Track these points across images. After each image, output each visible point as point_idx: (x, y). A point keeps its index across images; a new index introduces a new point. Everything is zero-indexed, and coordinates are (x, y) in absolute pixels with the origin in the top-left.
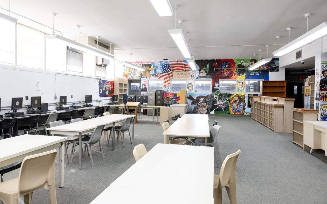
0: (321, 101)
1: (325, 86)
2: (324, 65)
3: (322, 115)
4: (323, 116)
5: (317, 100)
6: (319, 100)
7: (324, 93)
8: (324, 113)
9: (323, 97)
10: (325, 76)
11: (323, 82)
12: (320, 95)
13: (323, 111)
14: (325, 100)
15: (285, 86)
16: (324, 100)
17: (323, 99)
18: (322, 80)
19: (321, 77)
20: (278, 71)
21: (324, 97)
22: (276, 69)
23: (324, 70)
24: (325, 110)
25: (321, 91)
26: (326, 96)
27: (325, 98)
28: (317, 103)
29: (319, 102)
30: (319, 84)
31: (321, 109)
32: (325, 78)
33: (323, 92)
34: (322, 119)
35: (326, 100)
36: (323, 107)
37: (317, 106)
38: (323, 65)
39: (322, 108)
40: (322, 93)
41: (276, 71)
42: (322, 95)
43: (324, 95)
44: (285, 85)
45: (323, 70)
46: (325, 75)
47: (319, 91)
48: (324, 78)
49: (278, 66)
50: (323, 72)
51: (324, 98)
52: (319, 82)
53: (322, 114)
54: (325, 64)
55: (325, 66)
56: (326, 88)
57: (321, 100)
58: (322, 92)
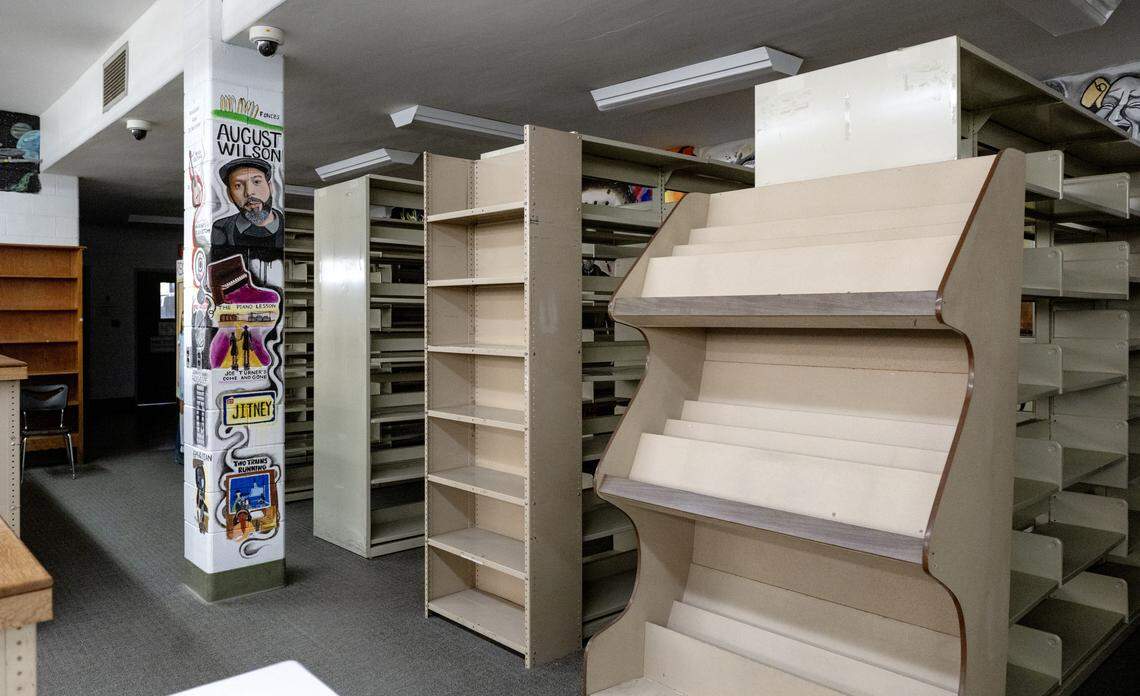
0: (221, 371)
1: (239, 271)
2: (235, 125)
3: (227, 469)
4: (236, 469)
5: (194, 364)
6: (209, 368)
7: (233, 318)
8: (240, 453)
9: (234, 341)
10: (242, 201)
11: (227, 243)
12: (214, 331)
13: (233, 440)
14: (240, 362)
15: (75, 280)
16: (235, 367)
17: (228, 360)
18: (219, 227)
19: (217, 205)
20: (34, 187)
21: (240, 344)
22: (25, 179)
23: (234, 157)
24: (242, 429)
25: (218, 301)
26: (246, 335)
27: (241, 350)
28: (195, 389)
29: (209, 382)
30: (203, 256)
31: (223, 428)
32: (242, 211)
33: (233, 308)
34: (225, 494)
35: (247, 366)
36: (231, 410)
37: (195, 405)
38: (229, 122)
39: (230, 420)
40: (224, 318)
41: (21, 186)
42: (224, 330)
43: (237, 328)
44: (76, 270)
45: (227, 159)
46: (239, 193)
47: (206, 304)
48: (235, 211)
49: (34, 159)
50: (227, 174)
51: (234, 352)
52: (207, 237)
53: (230, 462)
54: (236, 116)
55: (241, 133)
56: (246, 281)
57: (218, 362)
58: (223, 309)
